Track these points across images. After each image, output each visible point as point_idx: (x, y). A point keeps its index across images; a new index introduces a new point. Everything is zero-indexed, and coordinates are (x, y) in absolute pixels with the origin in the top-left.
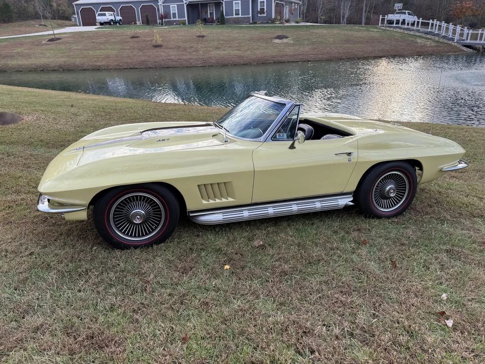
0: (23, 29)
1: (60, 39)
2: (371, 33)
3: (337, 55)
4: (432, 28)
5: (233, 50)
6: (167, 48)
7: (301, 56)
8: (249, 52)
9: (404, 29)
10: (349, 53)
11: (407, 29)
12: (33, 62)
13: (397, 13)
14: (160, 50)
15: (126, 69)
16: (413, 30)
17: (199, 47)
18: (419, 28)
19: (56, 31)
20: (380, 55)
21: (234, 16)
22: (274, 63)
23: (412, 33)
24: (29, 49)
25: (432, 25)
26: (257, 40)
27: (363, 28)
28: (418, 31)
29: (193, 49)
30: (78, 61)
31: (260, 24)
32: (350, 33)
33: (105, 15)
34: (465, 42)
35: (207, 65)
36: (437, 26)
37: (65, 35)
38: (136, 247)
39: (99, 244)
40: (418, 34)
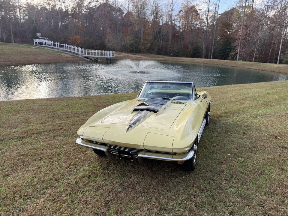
2: (32, 49)
4: (66, 48)
13: (40, 39)
27: (25, 46)
32: (19, 49)
34: (85, 56)
40: (60, 51)
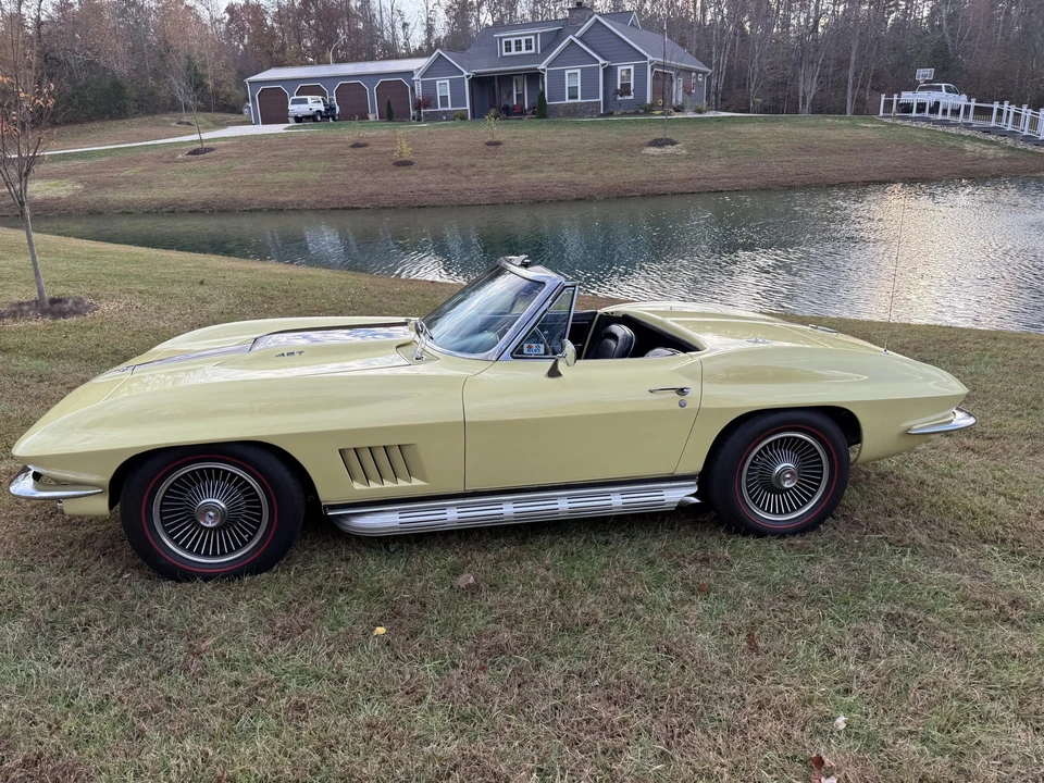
0: (146, 130)
1: (212, 150)
2: (860, 131)
3: (781, 180)
4: (999, 120)
5: (557, 171)
6: (422, 168)
7: (702, 182)
8: (590, 174)
9: (936, 122)
10: (808, 173)
11: (943, 123)
12: (155, 196)
13: (922, 89)
14: (407, 172)
15: (336, 209)
16: (956, 125)
17: (488, 165)
18: (970, 120)
19: (206, 136)
20: (878, 179)
21: (567, 101)
22: (643, 196)
23: (953, 130)
24: (149, 170)
25: (1000, 112)
26: (610, 149)
27: (842, 122)
28: (968, 126)
29: (475, 169)
30: (243, 194)
31: (619, 116)
32: (812, 132)
33: (305, 102)
35: (500, 202)
36: (1011, 115)
37: (224, 143)
38: (206, 579)
39: (138, 567)
40: (968, 133)
